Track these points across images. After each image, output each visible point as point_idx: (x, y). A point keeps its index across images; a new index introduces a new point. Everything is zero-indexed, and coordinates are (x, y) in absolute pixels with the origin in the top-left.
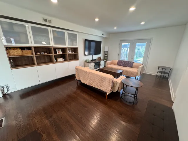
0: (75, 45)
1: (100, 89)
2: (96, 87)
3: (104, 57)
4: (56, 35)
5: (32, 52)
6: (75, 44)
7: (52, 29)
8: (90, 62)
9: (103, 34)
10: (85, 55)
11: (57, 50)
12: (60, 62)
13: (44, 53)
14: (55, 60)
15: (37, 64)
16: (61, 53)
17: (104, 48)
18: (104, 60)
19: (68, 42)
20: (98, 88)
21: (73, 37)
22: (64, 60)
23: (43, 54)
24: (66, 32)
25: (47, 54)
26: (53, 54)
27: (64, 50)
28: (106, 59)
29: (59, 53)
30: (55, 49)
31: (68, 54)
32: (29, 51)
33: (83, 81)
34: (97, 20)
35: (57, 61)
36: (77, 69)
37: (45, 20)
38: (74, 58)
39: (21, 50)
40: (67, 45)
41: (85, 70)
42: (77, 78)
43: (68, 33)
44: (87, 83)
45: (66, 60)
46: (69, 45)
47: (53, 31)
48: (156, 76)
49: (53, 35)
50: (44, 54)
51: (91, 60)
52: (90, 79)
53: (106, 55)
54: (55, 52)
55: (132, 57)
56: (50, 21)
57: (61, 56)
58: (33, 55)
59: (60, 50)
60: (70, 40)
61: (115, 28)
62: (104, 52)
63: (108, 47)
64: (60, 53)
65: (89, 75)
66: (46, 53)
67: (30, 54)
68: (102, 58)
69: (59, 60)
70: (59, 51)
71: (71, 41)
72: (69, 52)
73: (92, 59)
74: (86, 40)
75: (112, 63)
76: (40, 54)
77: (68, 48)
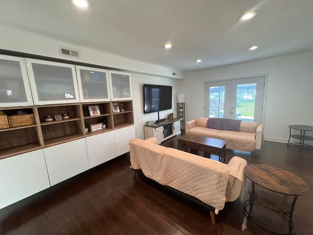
0: (126, 96)
1: (192, 194)
2: (182, 190)
3: (178, 112)
4: (87, 78)
5: (34, 118)
6: (126, 93)
7: (79, 67)
8: (155, 125)
9: (174, 74)
10: (145, 112)
11: (90, 108)
12: (98, 132)
13: (63, 116)
14: (87, 130)
15: (45, 145)
16: (98, 113)
17: (177, 97)
18: (178, 119)
19: (113, 91)
20: (186, 192)
21: (122, 82)
22: (105, 126)
23: (59, 119)
24: (108, 73)
25: (70, 118)
26: (82, 118)
27: (104, 107)
28: (181, 117)
29: (94, 113)
30: (86, 107)
31: (112, 114)
32: (28, 117)
33: (147, 173)
34: (168, 46)
35: (90, 131)
36: (133, 146)
37: (65, 52)
38: (123, 121)
39: (6, 116)
40: (111, 96)
41: (151, 149)
42: (134, 166)
43: (112, 74)
44: (159, 178)
45: (108, 127)
46: (114, 97)
47: (82, 71)
48: (288, 145)
49: (82, 79)
50: (63, 119)
51: (157, 121)
52: (167, 171)
53: (181, 110)
54: (87, 113)
55: (232, 111)
56: (75, 54)
57: (98, 120)
58: (35, 124)
59: (97, 108)
60: (115, 88)
61: (199, 61)
62: (178, 104)
63: (184, 95)
64: (96, 113)
65: (162, 160)
66: (67, 117)
67: (30, 122)
68: (175, 116)
69: (95, 128)
70: (94, 110)
71: (117, 90)
72: (114, 110)
73: (157, 119)
74: (145, 86)
75: (196, 124)
76: (54, 120)
77: (113, 102)
